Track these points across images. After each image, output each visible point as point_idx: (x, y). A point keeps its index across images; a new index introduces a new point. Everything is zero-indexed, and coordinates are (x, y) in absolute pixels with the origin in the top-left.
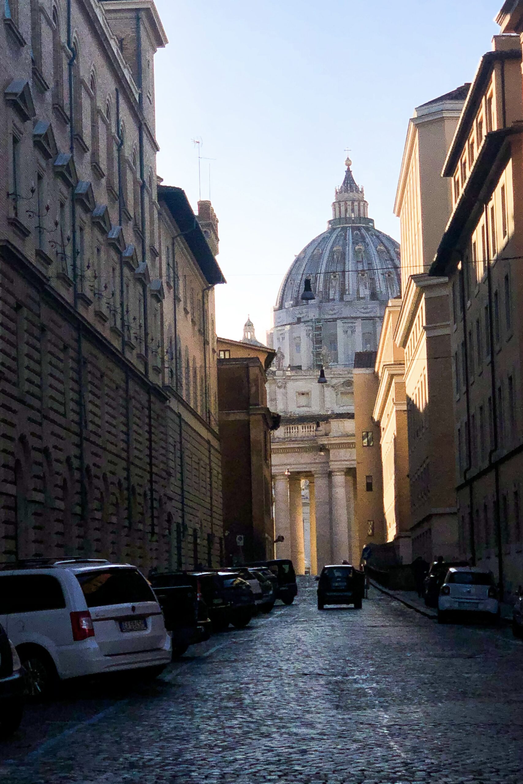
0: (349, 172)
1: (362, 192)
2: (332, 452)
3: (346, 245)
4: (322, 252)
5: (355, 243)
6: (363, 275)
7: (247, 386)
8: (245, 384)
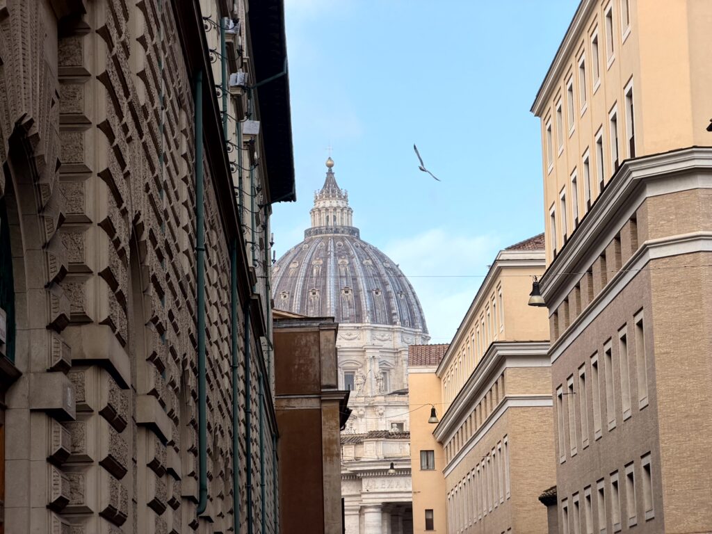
0: (330, 173)
1: (346, 197)
2: (365, 482)
3: (326, 257)
4: (300, 266)
5: (338, 255)
6: (347, 292)
7: (317, 361)
8: (313, 357)
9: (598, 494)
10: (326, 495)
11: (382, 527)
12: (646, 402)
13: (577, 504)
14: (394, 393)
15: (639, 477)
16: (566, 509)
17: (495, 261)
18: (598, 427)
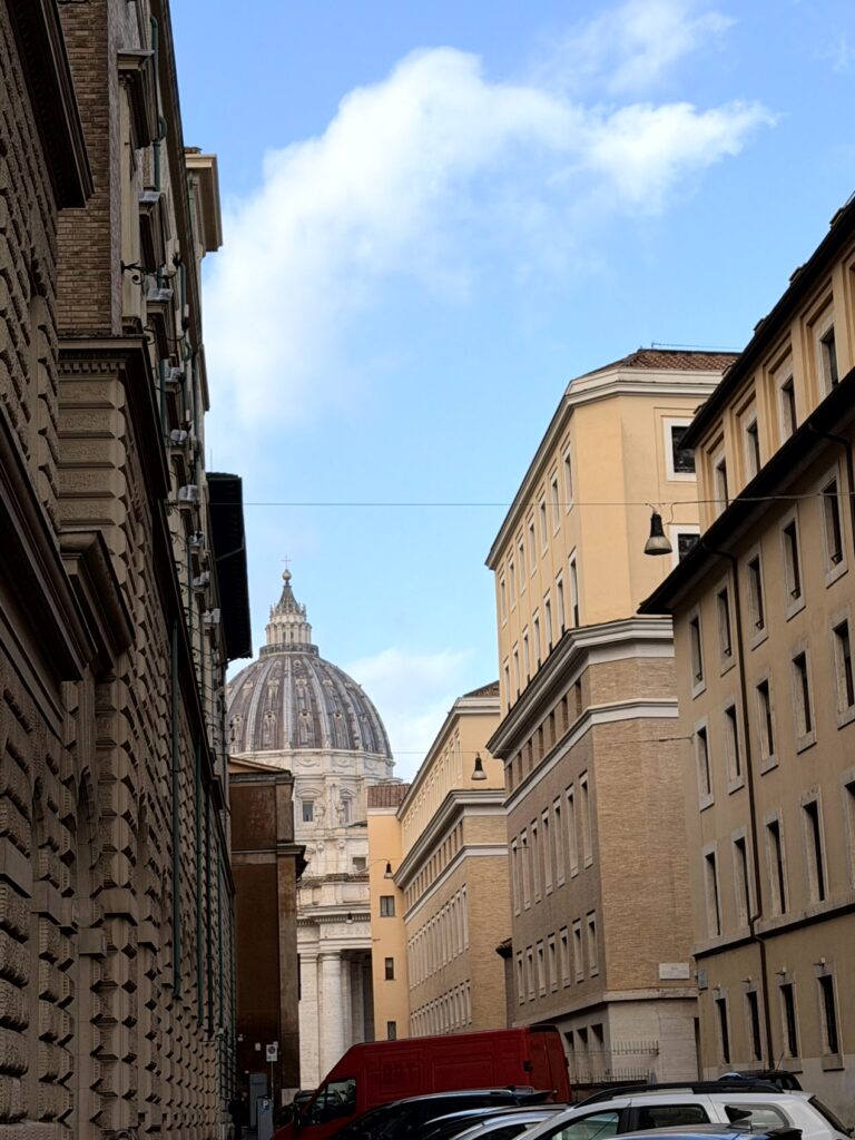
0: (287, 587)
1: (304, 612)
2: (323, 928)
3: (283, 677)
4: (254, 686)
5: (295, 675)
6: (305, 715)
7: (273, 814)
8: (269, 811)
9: (550, 948)
10: (282, 952)
11: (341, 975)
12: (590, 862)
13: (530, 957)
14: (356, 825)
15: (585, 933)
16: (520, 962)
17: (454, 708)
18: (549, 882)
